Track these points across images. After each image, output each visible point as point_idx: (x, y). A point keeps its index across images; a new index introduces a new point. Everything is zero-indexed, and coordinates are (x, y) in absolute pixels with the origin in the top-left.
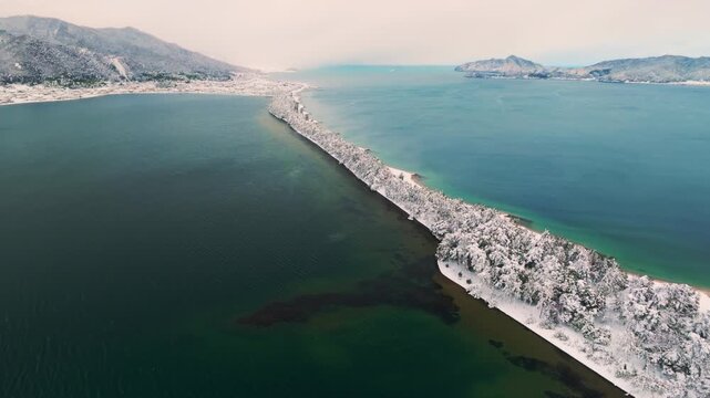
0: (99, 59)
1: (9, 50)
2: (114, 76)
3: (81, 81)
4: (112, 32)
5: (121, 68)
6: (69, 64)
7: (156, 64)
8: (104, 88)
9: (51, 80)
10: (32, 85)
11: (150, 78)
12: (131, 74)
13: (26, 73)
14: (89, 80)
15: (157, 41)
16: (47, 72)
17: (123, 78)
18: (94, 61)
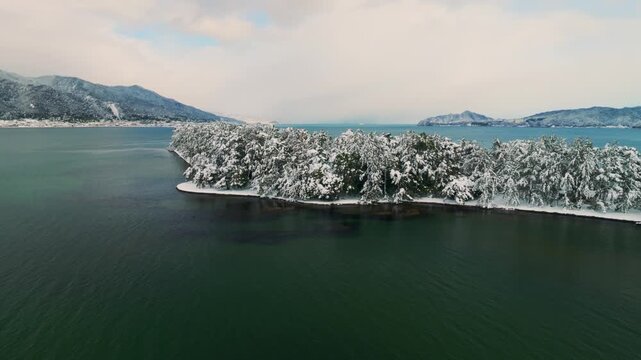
0: (99, 104)
1: (28, 95)
2: (108, 115)
3: (80, 118)
4: (122, 88)
5: (115, 111)
6: (73, 107)
7: (147, 110)
8: (97, 123)
9: (56, 116)
10: (40, 119)
11: (138, 118)
12: (123, 114)
13: (37, 111)
14: (86, 117)
15: (157, 96)
16: (54, 111)
17: (115, 117)
18: (95, 105)
